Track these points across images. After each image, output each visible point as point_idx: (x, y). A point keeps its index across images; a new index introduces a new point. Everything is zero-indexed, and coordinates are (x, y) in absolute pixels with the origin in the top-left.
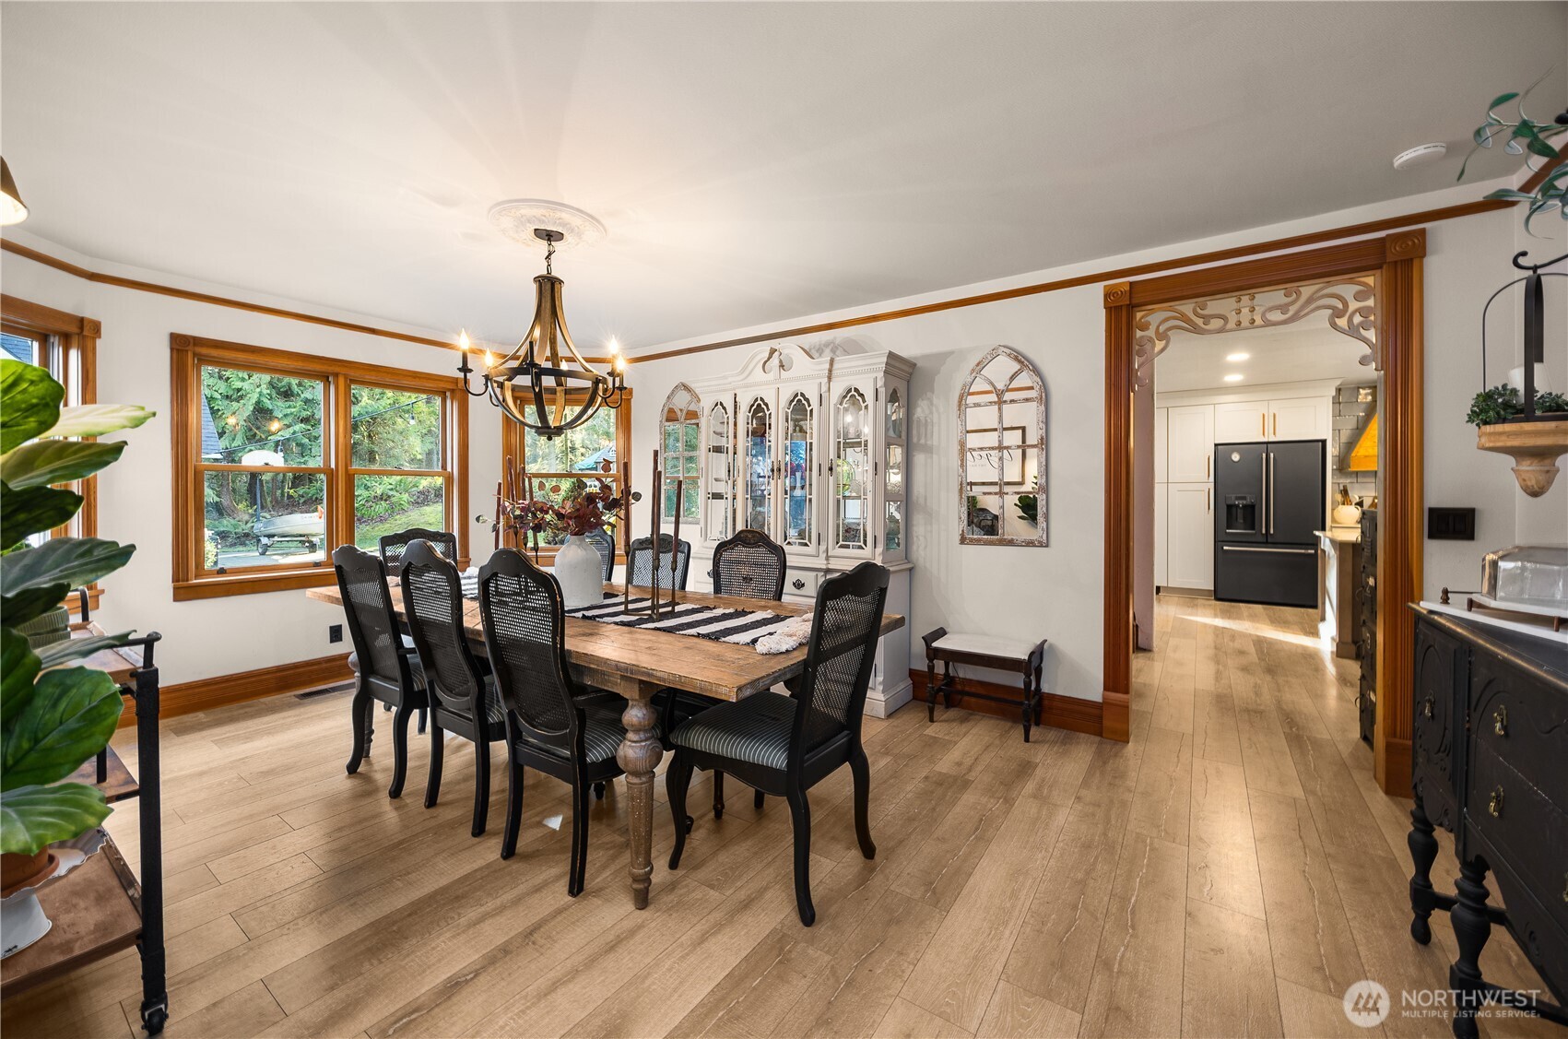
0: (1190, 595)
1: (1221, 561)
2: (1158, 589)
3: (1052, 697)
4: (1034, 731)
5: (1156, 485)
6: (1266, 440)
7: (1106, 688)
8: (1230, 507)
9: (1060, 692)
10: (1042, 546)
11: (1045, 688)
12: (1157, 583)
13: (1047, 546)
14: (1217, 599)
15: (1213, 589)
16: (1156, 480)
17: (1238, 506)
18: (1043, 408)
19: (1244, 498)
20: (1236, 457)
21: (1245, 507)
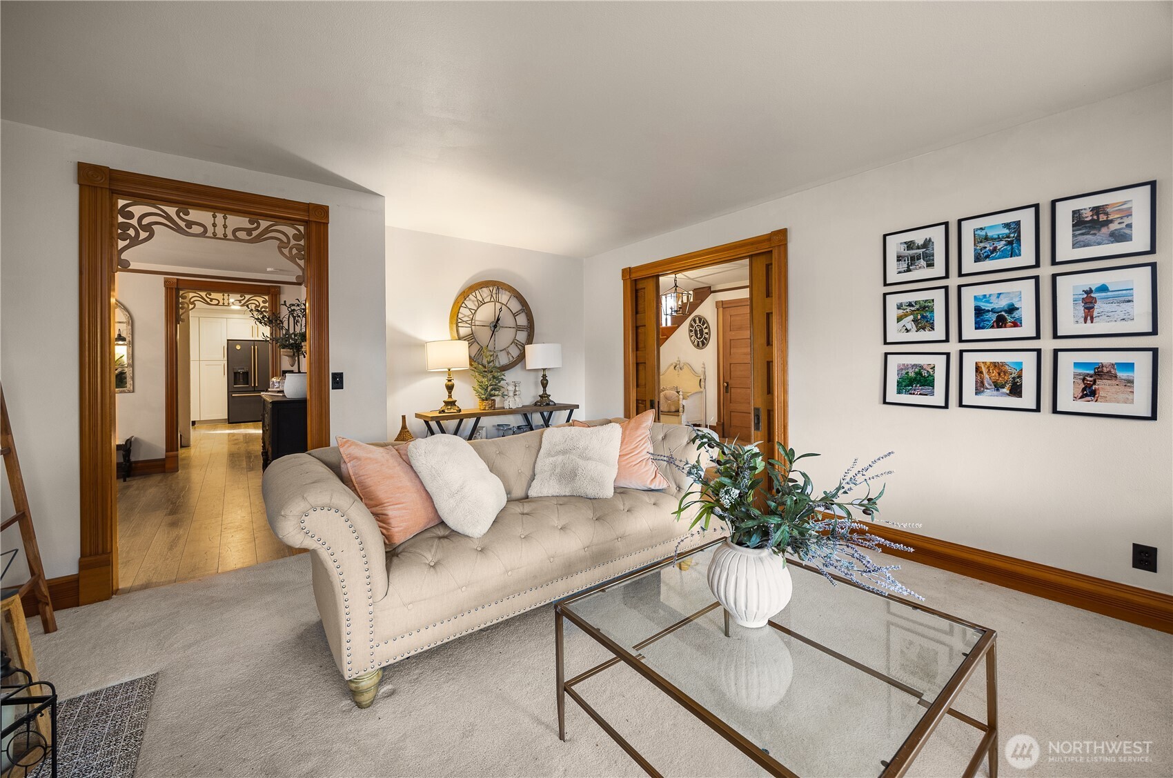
0: (214, 423)
1: (231, 401)
2: (194, 423)
3: (136, 462)
4: (127, 479)
5: (191, 362)
6: (253, 339)
7: (167, 451)
8: (235, 374)
9: (141, 458)
10: (130, 392)
11: (133, 459)
12: (192, 419)
13: (133, 392)
14: (229, 423)
15: (227, 418)
16: (191, 358)
17: (239, 373)
18: (130, 327)
19: (243, 369)
20: (238, 347)
21: (243, 373)
